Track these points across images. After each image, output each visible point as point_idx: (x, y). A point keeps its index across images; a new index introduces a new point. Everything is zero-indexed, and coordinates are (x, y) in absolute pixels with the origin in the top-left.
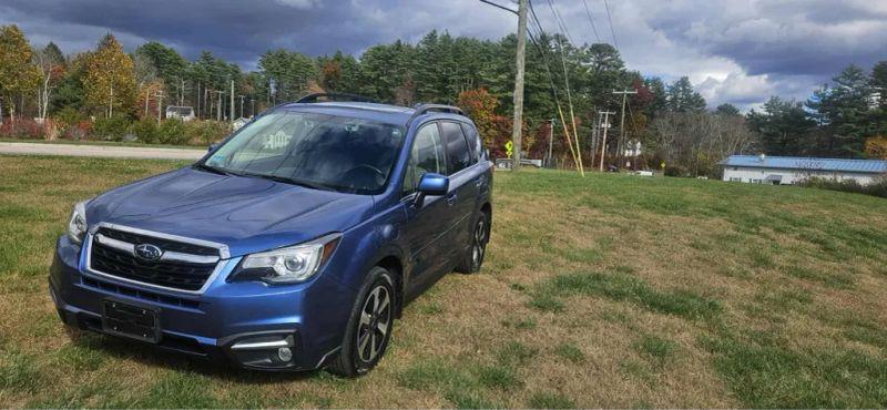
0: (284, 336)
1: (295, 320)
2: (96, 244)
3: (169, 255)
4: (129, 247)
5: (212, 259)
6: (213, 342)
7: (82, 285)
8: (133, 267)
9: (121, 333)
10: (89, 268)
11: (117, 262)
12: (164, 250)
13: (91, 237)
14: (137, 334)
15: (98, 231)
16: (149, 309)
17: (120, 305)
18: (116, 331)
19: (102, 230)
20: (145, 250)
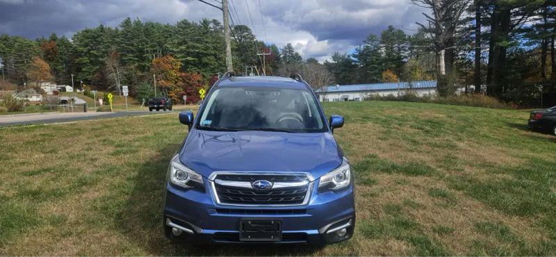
2: (217, 185)
3: (277, 185)
4: (247, 185)
5: (304, 183)
6: (316, 232)
7: (217, 214)
8: (253, 196)
9: (254, 240)
10: (218, 201)
11: (241, 196)
12: (273, 182)
13: (213, 183)
14: (267, 237)
15: (216, 178)
16: (275, 219)
17: (254, 221)
18: (249, 239)
19: (219, 177)
20: (260, 184)
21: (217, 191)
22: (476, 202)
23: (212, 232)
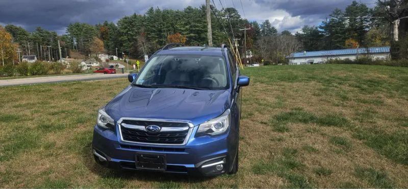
0: (221, 159)
1: (225, 151)
2: (122, 127)
3: (164, 129)
4: (142, 128)
5: (185, 128)
6: (193, 166)
7: (121, 148)
8: (147, 137)
9: (146, 168)
10: (122, 139)
11: (138, 136)
12: (161, 127)
13: (120, 126)
14: (155, 167)
15: (122, 122)
16: (161, 155)
17: (145, 155)
18: (142, 168)
19: (124, 121)
20: (151, 128)
21: (122, 132)
22: (370, 151)
23: (119, 161)
